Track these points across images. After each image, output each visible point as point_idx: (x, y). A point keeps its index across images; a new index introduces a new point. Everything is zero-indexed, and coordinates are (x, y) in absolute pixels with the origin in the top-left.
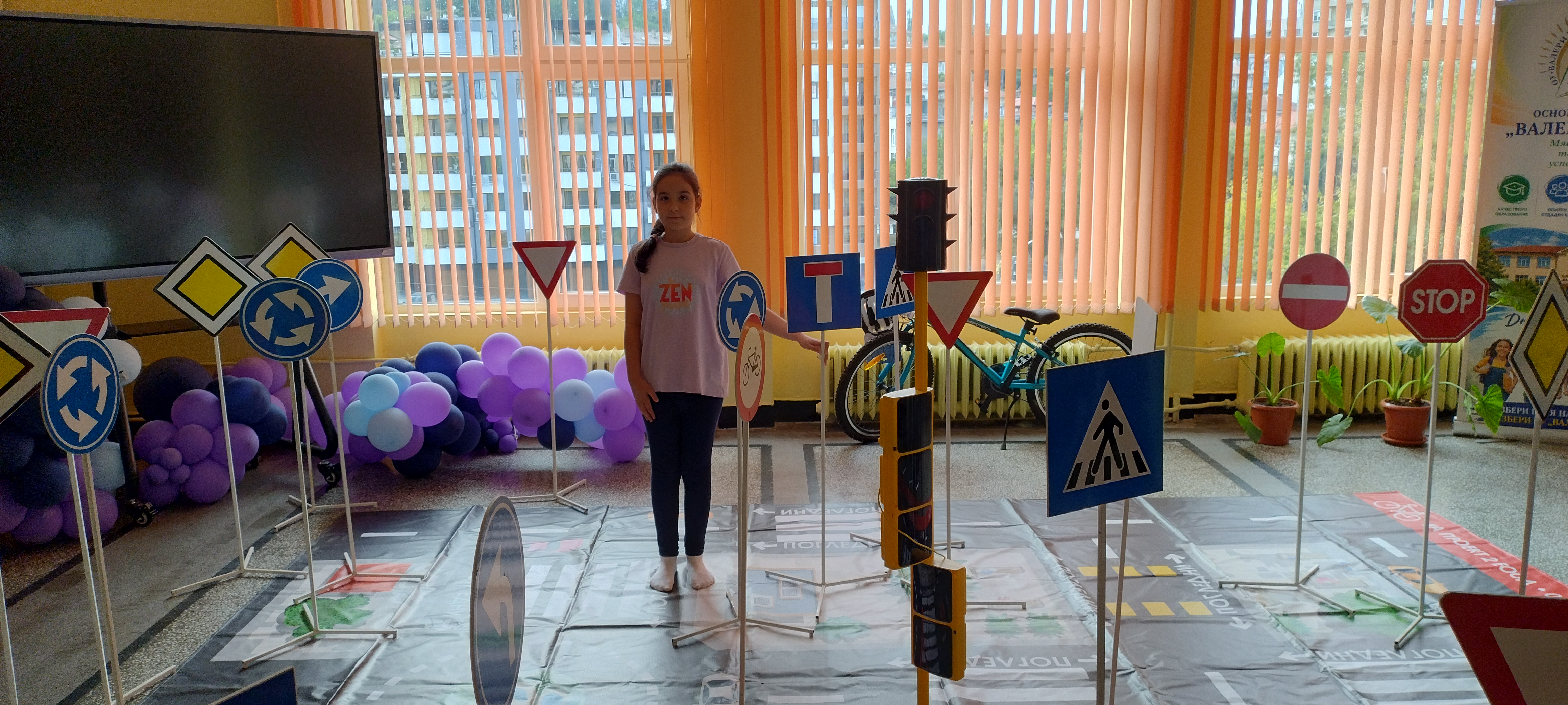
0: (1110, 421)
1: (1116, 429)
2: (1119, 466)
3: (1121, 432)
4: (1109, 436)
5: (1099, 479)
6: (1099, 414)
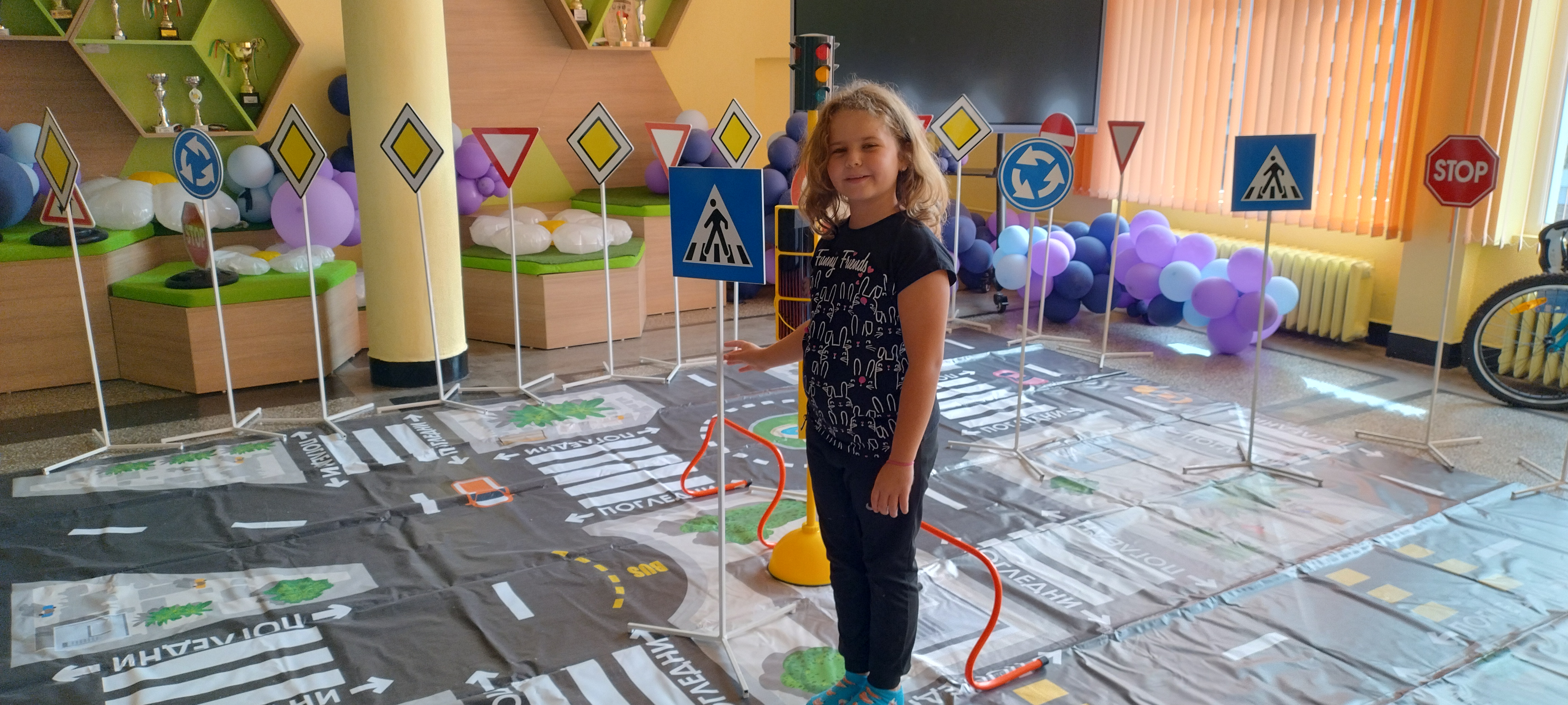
0: (716, 217)
1: (722, 224)
2: (726, 254)
3: (726, 227)
4: (717, 228)
5: (710, 259)
6: (708, 211)
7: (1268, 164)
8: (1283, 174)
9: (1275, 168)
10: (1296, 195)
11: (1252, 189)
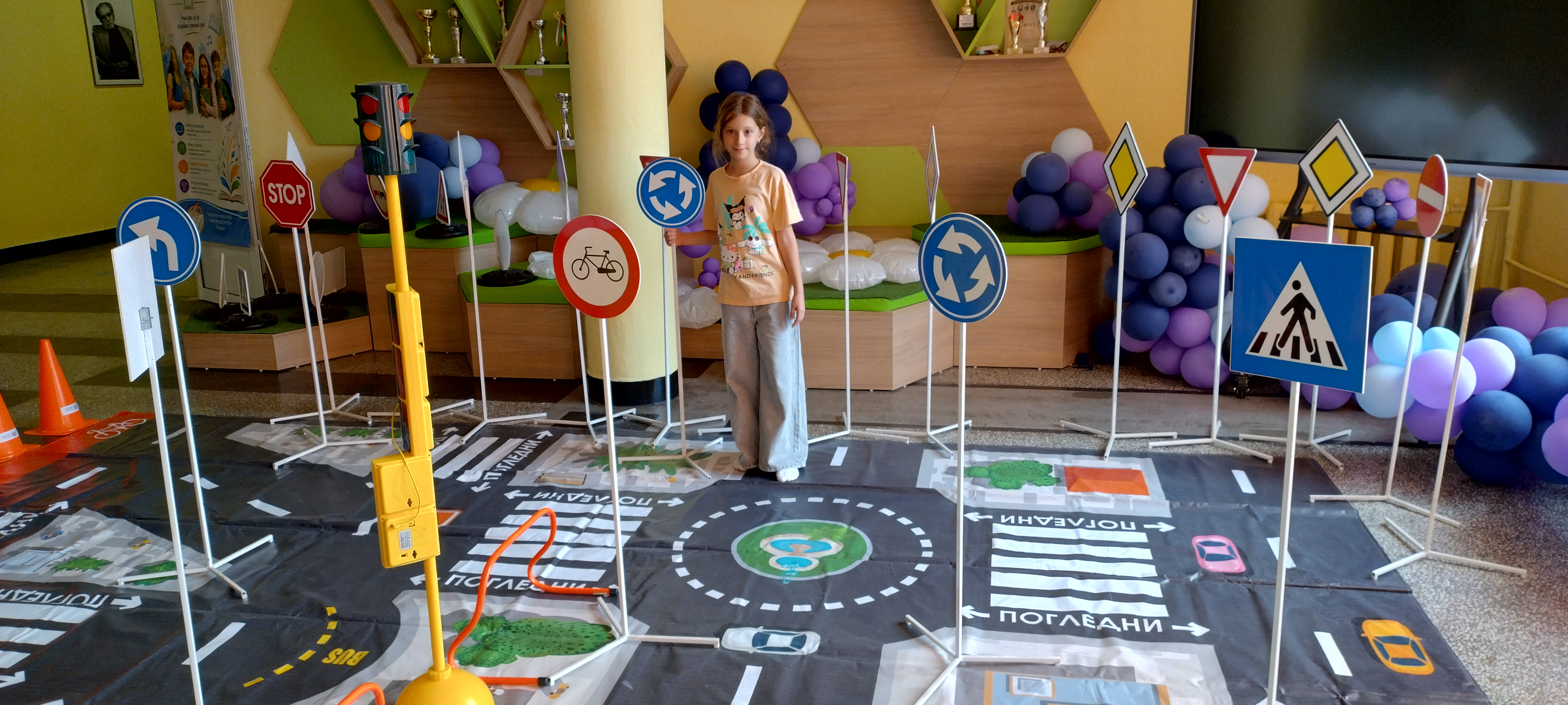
7: (1288, 294)
8: (1313, 316)
9: (1299, 304)
10: (1336, 361)
11: (1263, 335)
